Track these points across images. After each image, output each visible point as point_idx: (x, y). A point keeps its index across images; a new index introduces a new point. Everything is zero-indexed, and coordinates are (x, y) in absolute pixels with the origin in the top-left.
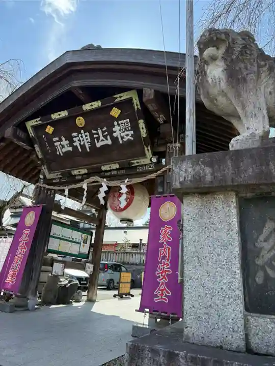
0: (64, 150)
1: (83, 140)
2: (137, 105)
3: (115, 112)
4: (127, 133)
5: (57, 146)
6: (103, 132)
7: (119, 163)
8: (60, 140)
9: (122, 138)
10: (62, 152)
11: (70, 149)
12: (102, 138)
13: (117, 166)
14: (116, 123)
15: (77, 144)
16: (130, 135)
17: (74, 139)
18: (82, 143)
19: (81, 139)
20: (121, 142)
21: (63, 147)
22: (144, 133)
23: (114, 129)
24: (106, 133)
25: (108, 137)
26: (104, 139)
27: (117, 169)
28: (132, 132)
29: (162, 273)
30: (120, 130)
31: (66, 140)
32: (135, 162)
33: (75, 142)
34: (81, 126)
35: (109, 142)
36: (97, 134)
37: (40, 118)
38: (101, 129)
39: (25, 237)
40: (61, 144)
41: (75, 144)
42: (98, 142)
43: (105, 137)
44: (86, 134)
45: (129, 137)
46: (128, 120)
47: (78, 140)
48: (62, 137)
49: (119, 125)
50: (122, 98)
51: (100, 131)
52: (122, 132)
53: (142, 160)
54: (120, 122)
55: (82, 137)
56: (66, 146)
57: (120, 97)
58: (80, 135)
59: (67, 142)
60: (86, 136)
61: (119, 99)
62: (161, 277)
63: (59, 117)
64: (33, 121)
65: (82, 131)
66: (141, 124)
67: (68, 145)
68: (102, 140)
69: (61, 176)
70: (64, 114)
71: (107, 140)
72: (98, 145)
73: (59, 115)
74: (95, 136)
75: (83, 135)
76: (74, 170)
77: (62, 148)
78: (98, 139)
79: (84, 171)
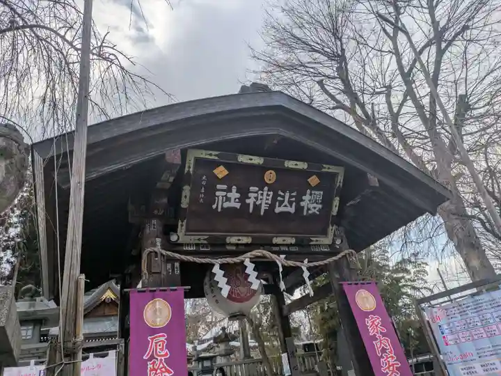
0: (226, 205)
1: (261, 199)
2: (340, 182)
3: (314, 180)
4: (315, 205)
5: (218, 197)
6: (291, 197)
7: (296, 237)
8: (229, 190)
9: (309, 209)
10: (222, 208)
11: (238, 205)
12: (286, 202)
13: (293, 241)
14: (308, 191)
15: (251, 201)
16: (317, 209)
17: (250, 195)
18: (258, 203)
19: (260, 197)
20: (305, 214)
21: (228, 199)
22: (335, 211)
23: (304, 198)
24: (294, 199)
25: (294, 204)
26: (288, 204)
27: (291, 245)
28: (320, 206)
29: (388, 368)
30: (310, 201)
31: (237, 192)
32: (315, 240)
33: (250, 198)
34: (268, 182)
35: (292, 210)
36: (283, 197)
37: (217, 153)
38: (290, 193)
39: (162, 349)
40: (226, 196)
41: (248, 201)
42: (279, 206)
43: (290, 203)
44: (269, 193)
45: (315, 211)
46: (322, 193)
47: (255, 198)
48: (234, 187)
49: (311, 194)
50: (330, 171)
51: (287, 195)
52: (311, 203)
53: (322, 239)
54: (313, 192)
55: (262, 194)
56: (233, 200)
57: (329, 168)
58: (261, 192)
59: (238, 195)
60: (268, 195)
61: (326, 170)
62: (390, 373)
63: (249, 162)
64: (204, 152)
65: (266, 188)
66: (336, 201)
67: (237, 200)
68: (285, 206)
69: (205, 242)
70: (257, 160)
71: (291, 207)
72: (278, 210)
73: (251, 159)
74: (279, 198)
75: (265, 193)
76: (231, 236)
77: (226, 201)
78: (281, 203)
79: (246, 240)
